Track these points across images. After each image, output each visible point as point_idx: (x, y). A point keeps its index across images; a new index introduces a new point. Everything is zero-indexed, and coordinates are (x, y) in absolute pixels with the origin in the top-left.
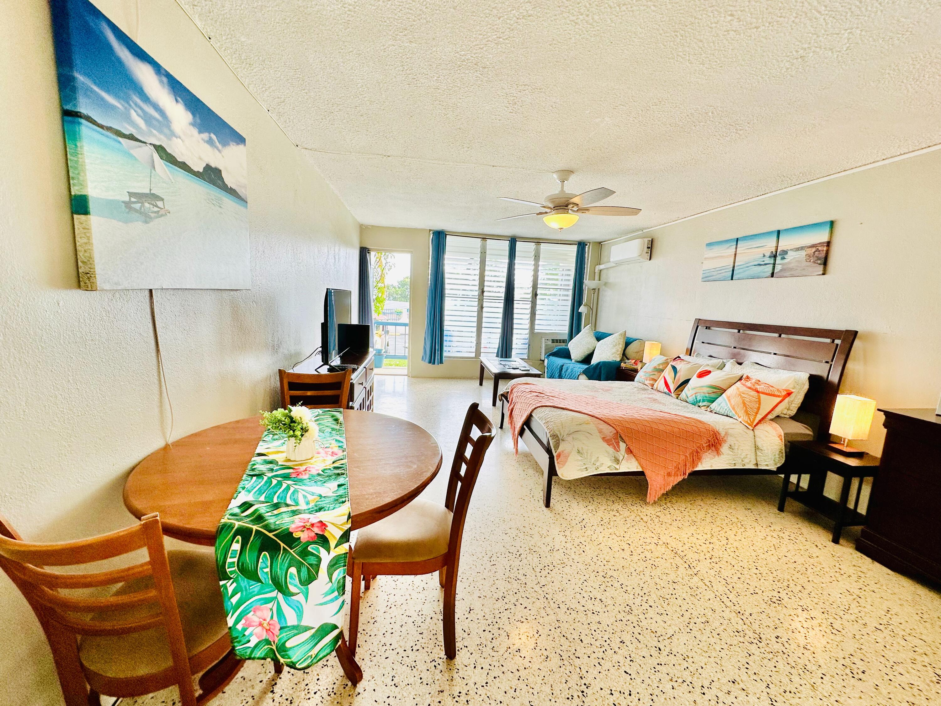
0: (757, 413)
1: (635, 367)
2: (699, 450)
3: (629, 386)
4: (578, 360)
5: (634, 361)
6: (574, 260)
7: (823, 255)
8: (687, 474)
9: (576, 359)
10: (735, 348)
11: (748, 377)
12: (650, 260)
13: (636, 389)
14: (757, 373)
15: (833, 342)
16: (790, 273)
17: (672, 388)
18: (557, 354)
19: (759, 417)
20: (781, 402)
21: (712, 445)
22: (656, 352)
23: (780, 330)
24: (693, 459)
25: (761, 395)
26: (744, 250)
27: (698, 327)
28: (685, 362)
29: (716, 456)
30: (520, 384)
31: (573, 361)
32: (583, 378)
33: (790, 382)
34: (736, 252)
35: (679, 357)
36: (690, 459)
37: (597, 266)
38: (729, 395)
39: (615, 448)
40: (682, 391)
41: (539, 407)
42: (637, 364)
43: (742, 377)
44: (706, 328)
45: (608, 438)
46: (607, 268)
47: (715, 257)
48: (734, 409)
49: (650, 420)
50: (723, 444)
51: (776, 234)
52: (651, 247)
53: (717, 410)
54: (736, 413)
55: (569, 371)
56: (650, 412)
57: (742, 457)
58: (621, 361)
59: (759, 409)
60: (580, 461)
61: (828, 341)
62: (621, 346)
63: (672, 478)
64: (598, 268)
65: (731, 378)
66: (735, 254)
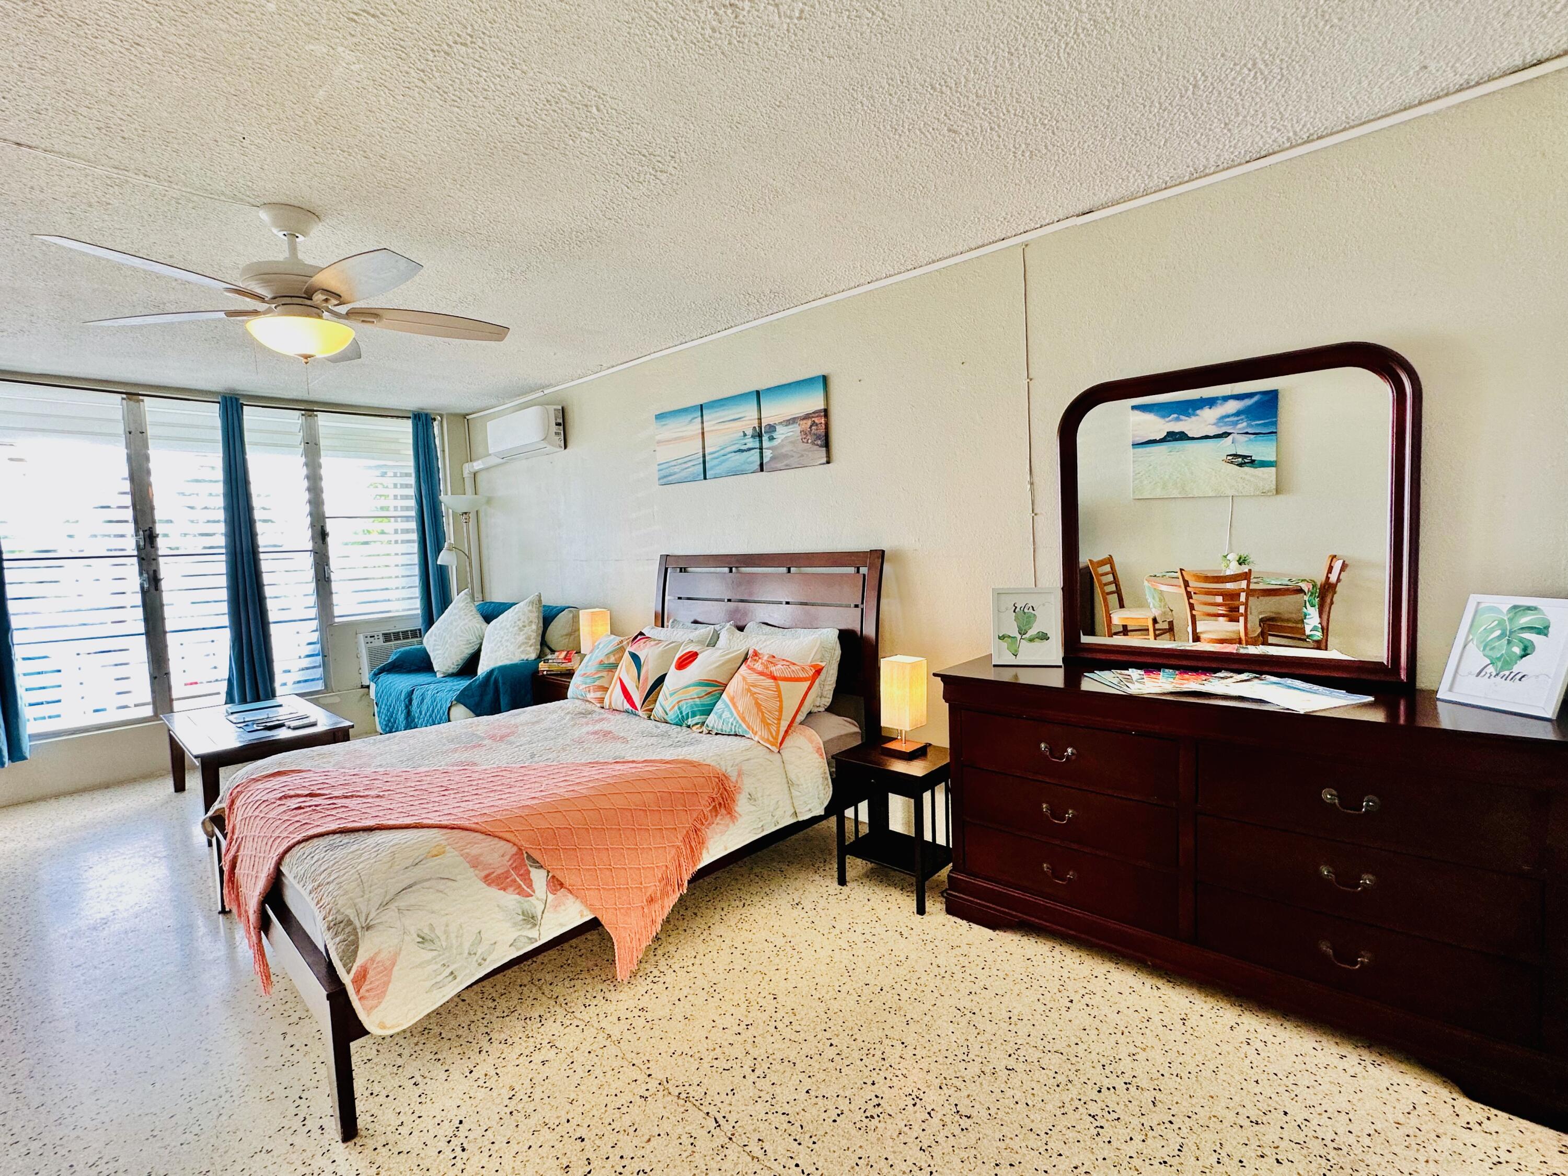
0: (779, 719)
1: (568, 666)
2: (699, 826)
3: (554, 712)
4: (451, 671)
5: (564, 654)
6: (410, 452)
7: (822, 431)
8: (686, 884)
9: (444, 670)
10: (729, 600)
11: (756, 654)
12: (565, 447)
13: (568, 717)
14: (768, 643)
15: (858, 572)
16: (785, 462)
17: (637, 699)
18: (398, 667)
19: (784, 725)
20: (809, 688)
21: (720, 804)
22: (604, 628)
23: (789, 561)
24: (691, 847)
25: (781, 683)
26: (714, 425)
27: (666, 570)
28: (652, 643)
29: (731, 825)
30: (256, 780)
31: (439, 675)
32: (459, 711)
33: (815, 650)
34: (703, 428)
35: (641, 634)
36: (685, 851)
37: (466, 465)
38: (732, 694)
39: (521, 892)
40: (656, 701)
41: (299, 842)
42: (570, 660)
43: (747, 654)
44: (681, 571)
45: (499, 871)
46: (487, 469)
47: (676, 439)
48: (744, 720)
49: (593, 792)
50: (737, 796)
51: (755, 397)
52: (563, 422)
53: (719, 726)
54: (749, 727)
55: (428, 701)
56: (594, 772)
57: (771, 809)
58: (541, 657)
59: (781, 710)
60: (429, 962)
61: (852, 570)
62: (534, 627)
63: (657, 906)
64: (468, 469)
65: (729, 661)
66: (703, 433)
